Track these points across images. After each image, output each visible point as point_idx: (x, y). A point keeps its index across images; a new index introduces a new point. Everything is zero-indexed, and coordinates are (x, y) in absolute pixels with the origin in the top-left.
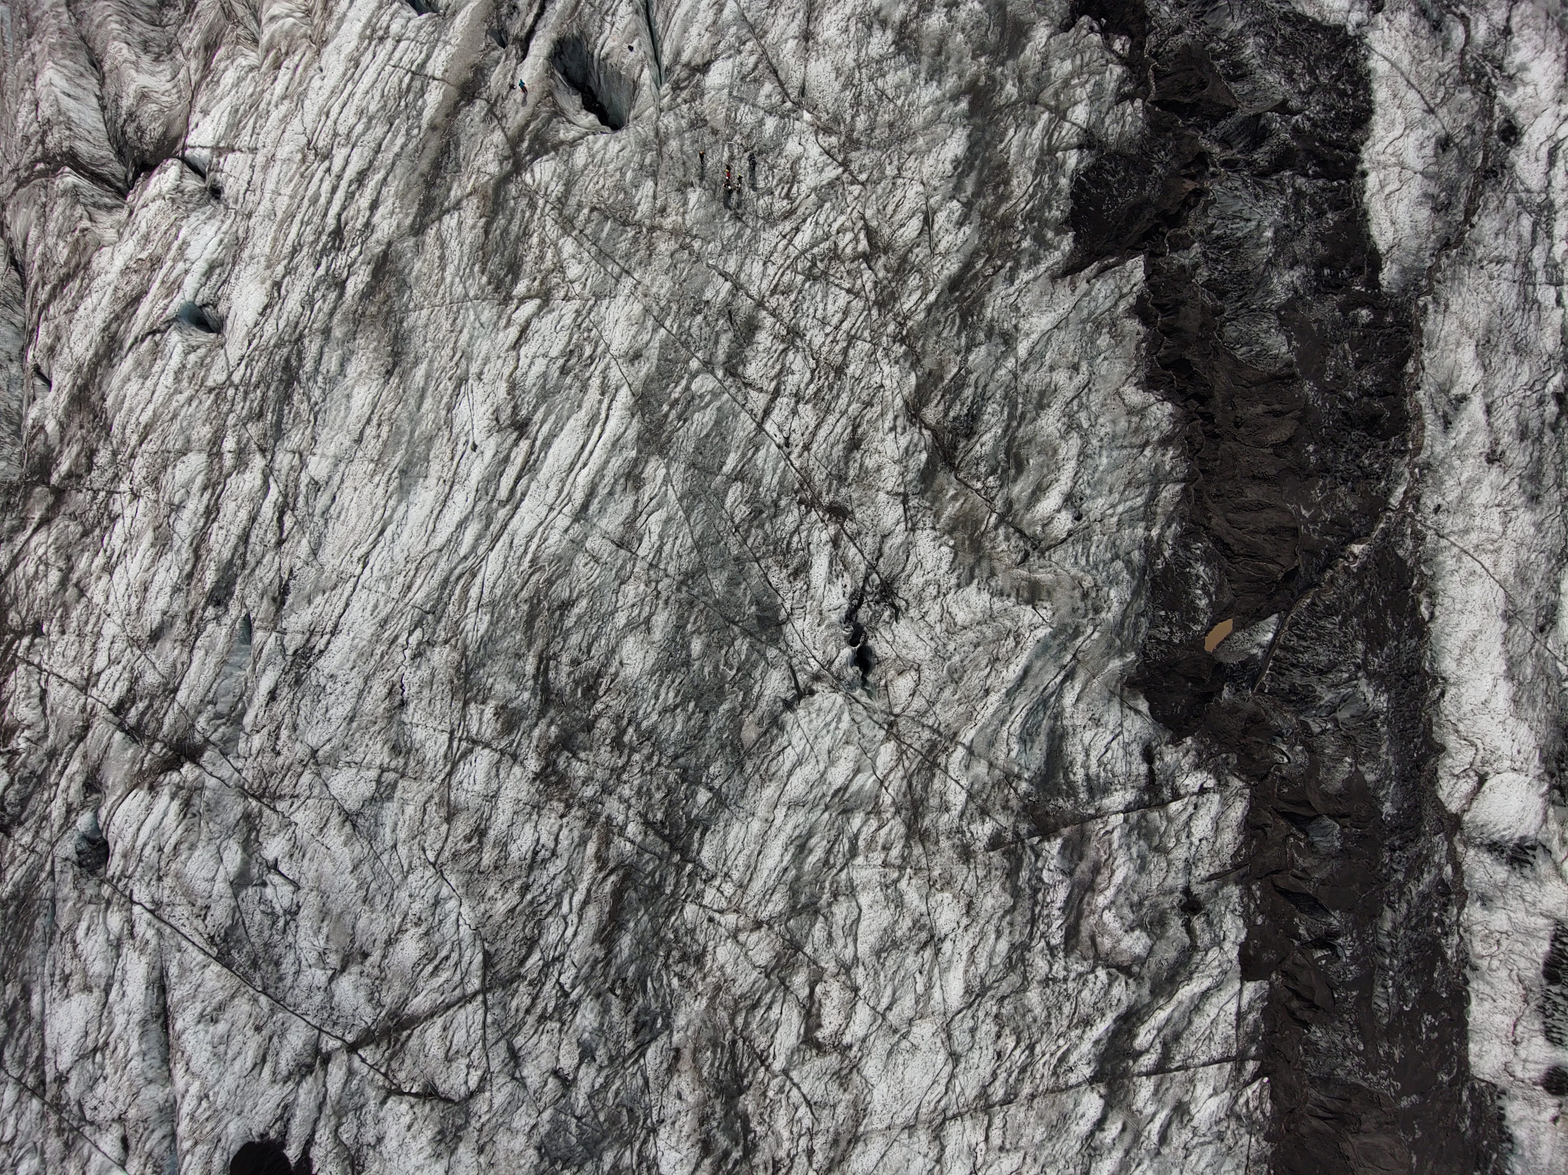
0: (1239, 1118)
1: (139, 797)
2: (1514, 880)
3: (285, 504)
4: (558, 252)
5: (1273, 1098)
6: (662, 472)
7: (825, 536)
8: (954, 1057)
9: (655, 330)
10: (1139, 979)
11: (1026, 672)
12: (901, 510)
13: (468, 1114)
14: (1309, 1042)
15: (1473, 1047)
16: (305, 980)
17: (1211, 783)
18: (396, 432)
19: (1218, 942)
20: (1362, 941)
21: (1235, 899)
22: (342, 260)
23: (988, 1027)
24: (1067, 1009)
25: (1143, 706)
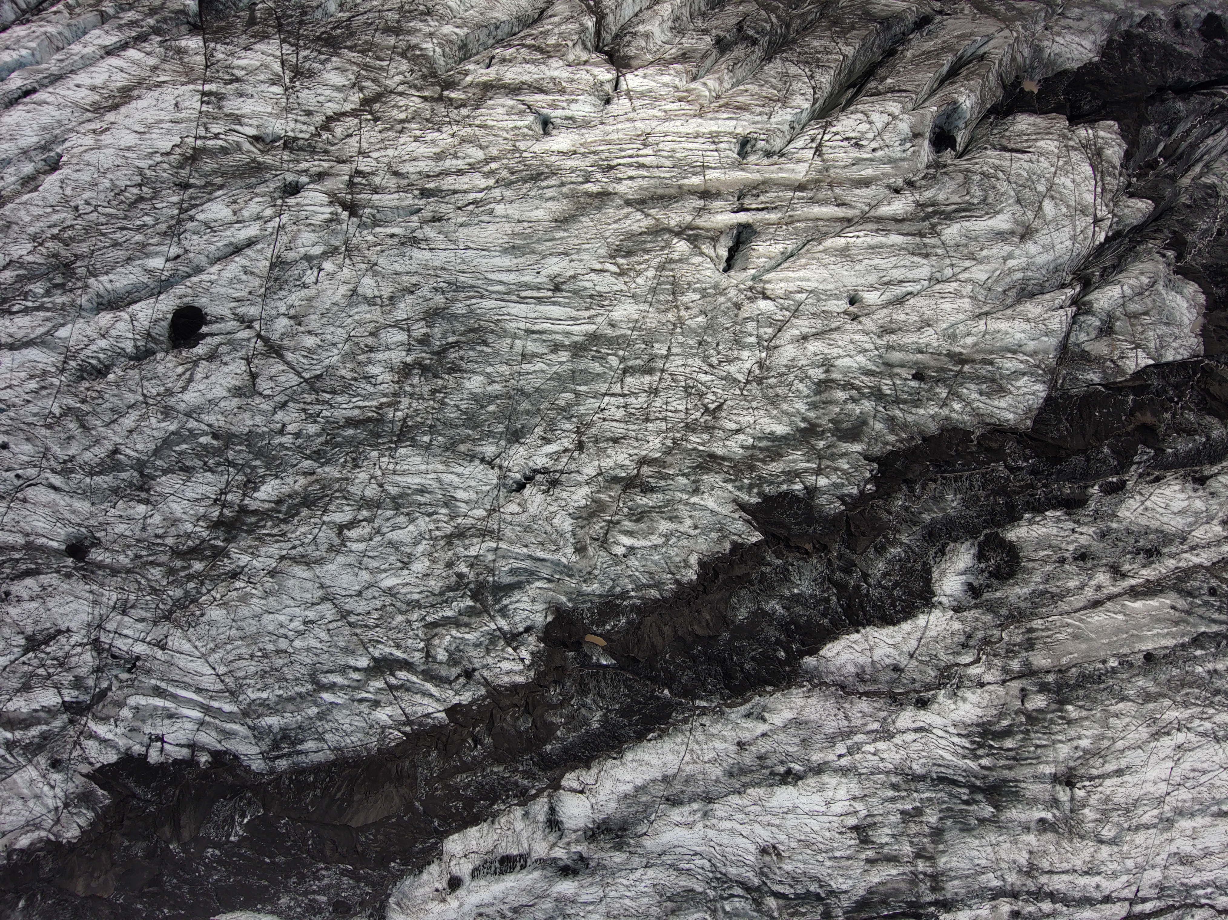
0: (383, 732)
1: (324, 199)
2: (541, 825)
3: (477, 203)
4: (646, 270)
5: (398, 745)
6: (564, 359)
7: (566, 445)
8: (359, 594)
9: (629, 329)
10: (426, 662)
11: (543, 560)
12: (594, 474)
13: (251, 396)
14: (429, 752)
15: (456, 836)
16: (278, 303)
17: (527, 662)
18: (529, 236)
19: (457, 693)
20: (483, 759)
21: (480, 693)
22: (599, 176)
23: (378, 603)
24: (400, 635)
25: (550, 619)
